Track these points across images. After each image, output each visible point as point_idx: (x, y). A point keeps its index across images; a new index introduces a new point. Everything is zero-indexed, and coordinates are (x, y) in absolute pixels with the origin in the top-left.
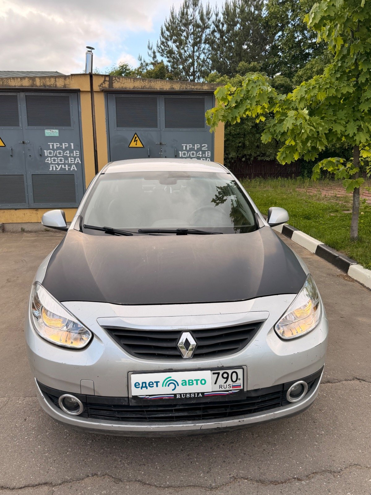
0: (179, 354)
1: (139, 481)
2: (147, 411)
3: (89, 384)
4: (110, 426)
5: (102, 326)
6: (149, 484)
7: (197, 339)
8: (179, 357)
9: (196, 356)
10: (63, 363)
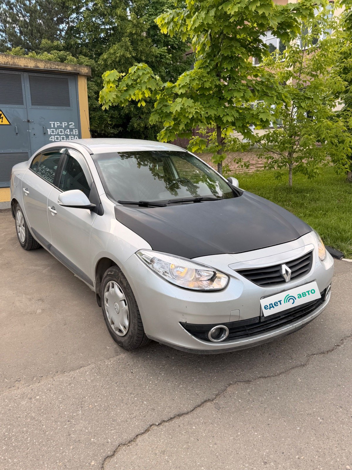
0: (283, 280)
1: (260, 377)
2: (265, 325)
3: (236, 313)
4: (248, 341)
5: (234, 270)
6: (268, 377)
7: (290, 268)
8: (284, 281)
9: (292, 279)
10: (218, 301)
